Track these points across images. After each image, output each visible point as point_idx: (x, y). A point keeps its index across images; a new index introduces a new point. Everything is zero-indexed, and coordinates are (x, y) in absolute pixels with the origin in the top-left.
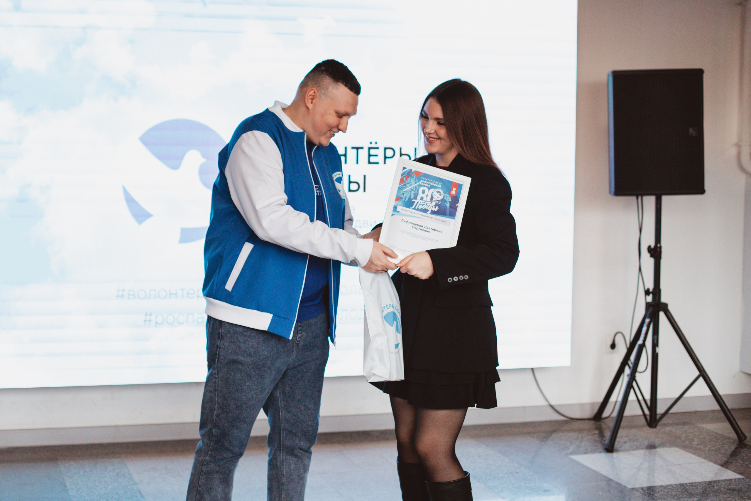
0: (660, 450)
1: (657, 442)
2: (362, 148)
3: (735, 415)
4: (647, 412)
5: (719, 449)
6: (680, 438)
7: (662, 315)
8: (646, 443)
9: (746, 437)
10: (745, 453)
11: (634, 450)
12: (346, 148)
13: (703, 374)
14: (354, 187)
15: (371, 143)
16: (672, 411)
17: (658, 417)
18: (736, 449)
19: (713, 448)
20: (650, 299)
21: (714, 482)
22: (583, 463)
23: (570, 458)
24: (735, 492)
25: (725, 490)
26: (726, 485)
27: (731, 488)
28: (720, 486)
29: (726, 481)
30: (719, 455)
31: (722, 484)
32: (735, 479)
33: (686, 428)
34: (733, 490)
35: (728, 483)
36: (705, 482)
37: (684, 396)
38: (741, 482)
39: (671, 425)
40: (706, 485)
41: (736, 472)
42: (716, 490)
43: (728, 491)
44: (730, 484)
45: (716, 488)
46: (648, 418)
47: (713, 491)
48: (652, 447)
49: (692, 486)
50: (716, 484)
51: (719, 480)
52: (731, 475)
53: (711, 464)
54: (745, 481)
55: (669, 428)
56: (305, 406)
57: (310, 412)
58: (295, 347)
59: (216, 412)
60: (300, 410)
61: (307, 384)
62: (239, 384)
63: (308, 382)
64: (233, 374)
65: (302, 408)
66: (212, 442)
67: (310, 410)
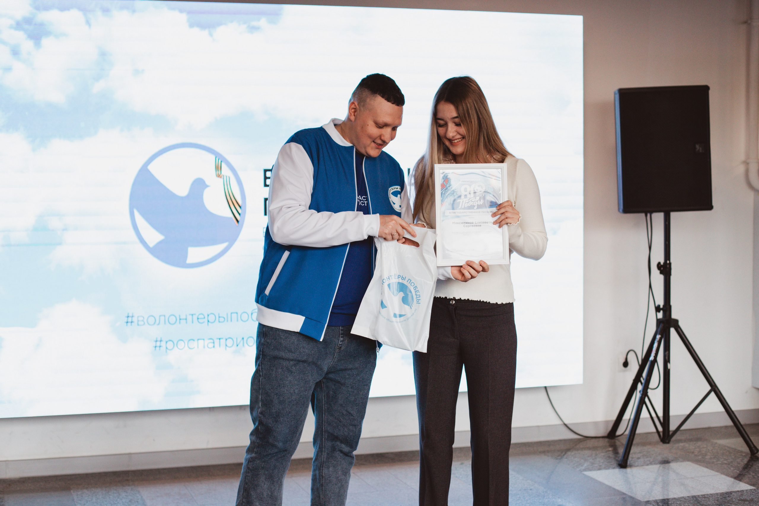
0: (673, 465)
1: (671, 458)
3: (748, 430)
4: (660, 429)
5: (732, 462)
6: (693, 453)
7: (672, 330)
8: (660, 458)
9: (757, 451)
10: (757, 466)
11: (648, 465)
13: (714, 388)
16: (684, 427)
17: (671, 433)
18: (749, 461)
19: (725, 462)
20: (660, 315)
21: (727, 493)
22: (597, 479)
23: (584, 474)
24: (747, 503)
25: (737, 501)
26: (738, 496)
27: (743, 499)
28: (732, 497)
29: (737, 492)
30: (732, 469)
31: (734, 495)
32: (747, 490)
33: (699, 443)
34: (745, 500)
35: (740, 494)
36: (717, 494)
37: (696, 412)
38: (753, 492)
39: (685, 441)
40: (719, 496)
41: (748, 483)
42: (728, 501)
43: (740, 502)
44: (742, 495)
45: (728, 499)
46: (661, 434)
47: (725, 502)
48: (666, 462)
49: (705, 497)
50: (728, 496)
51: (731, 492)
52: (743, 486)
53: (723, 476)
54: (757, 492)
55: (681, 445)
56: (347, 411)
57: (352, 417)
58: (337, 350)
59: (260, 409)
60: (343, 414)
61: (350, 390)
62: (280, 379)
63: (352, 388)
64: (275, 369)
65: (345, 413)
66: (258, 439)
67: (352, 416)
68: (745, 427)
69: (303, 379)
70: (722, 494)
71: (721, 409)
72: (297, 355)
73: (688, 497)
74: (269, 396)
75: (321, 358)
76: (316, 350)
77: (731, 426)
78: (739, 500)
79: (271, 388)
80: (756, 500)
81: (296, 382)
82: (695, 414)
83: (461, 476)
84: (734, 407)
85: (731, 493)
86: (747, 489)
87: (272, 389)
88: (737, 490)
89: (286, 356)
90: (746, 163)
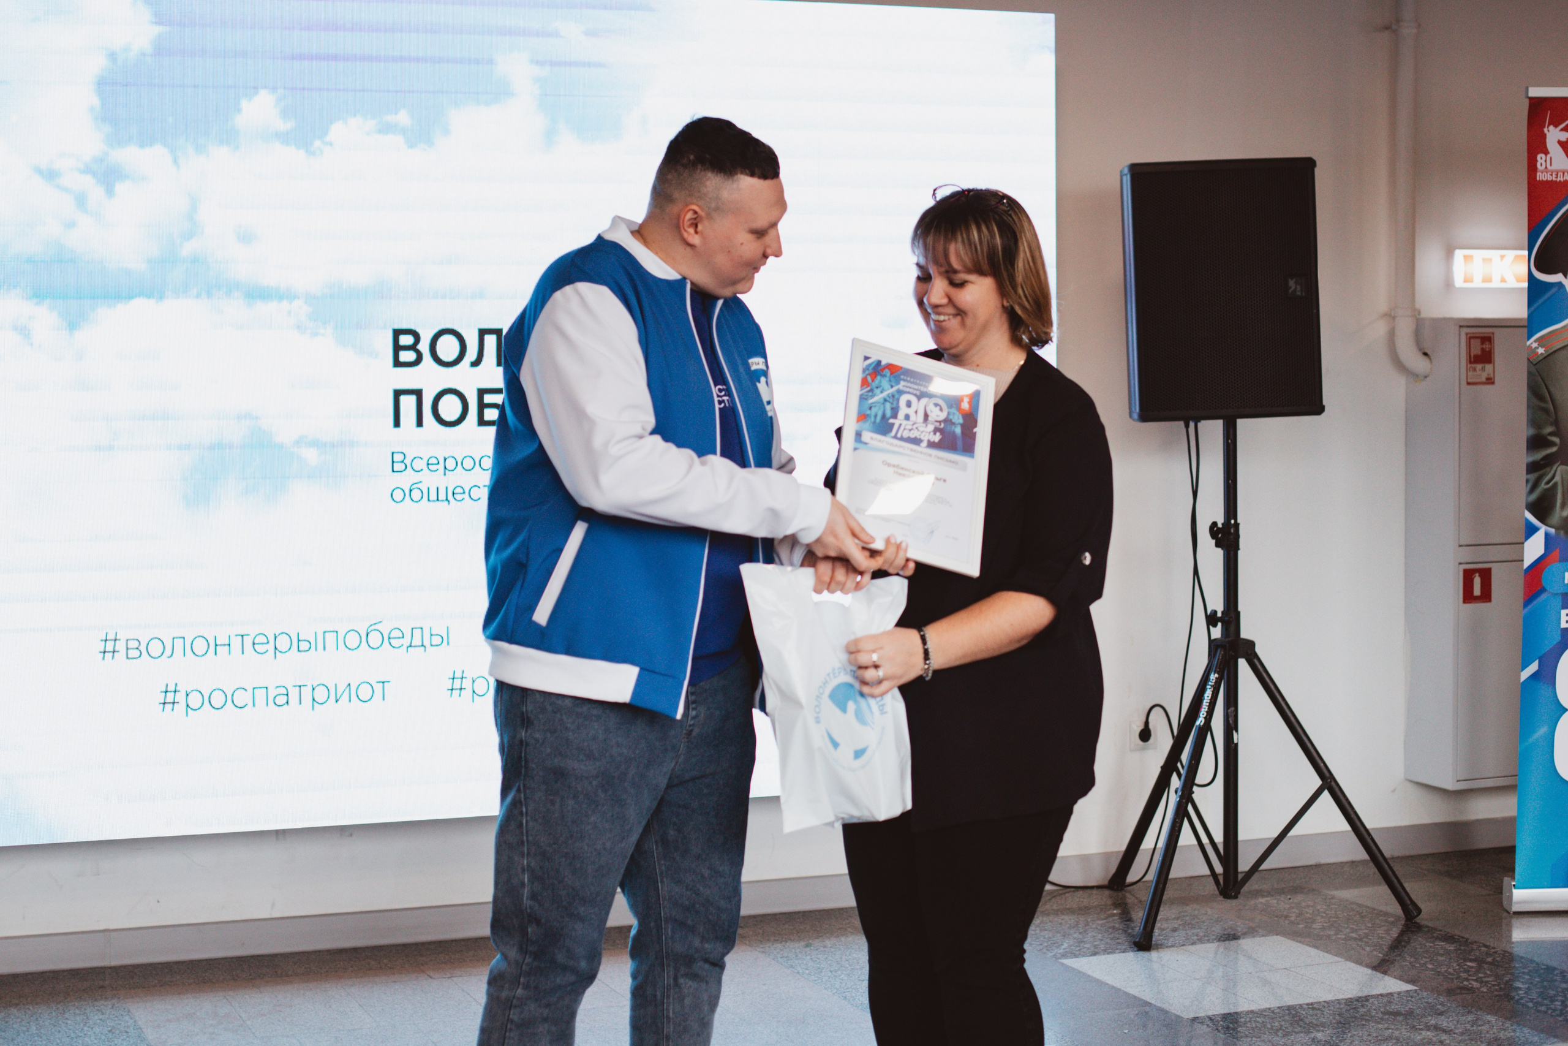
0: (1246, 943)
1: (1240, 926)
3: (1399, 868)
4: (1218, 868)
5: (1367, 935)
6: (1286, 917)
7: (1242, 664)
8: (1217, 929)
9: (1419, 911)
10: (1419, 942)
11: (1193, 943)
13: (1329, 783)
17: (1240, 877)
18: (1402, 934)
19: (1354, 935)
20: (1217, 632)
21: (1358, 999)
22: (1090, 973)
23: (1063, 964)
24: (1400, 1018)
25: (1380, 1015)
26: (1381, 1005)
27: (1391, 1010)
28: (1369, 1007)
29: (1380, 997)
30: (1368, 949)
31: (1373, 1003)
32: (1399, 993)
33: (1299, 898)
34: (1395, 1014)
35: (1385, 1000)
36: (1339, 1001)
37: (1294, 832)
38: (1412, 997)
39: (1269, 893)
40: (1342, 1006)
41: (1401, 978)
42: (1362, 1015)
43: (1386, 1017)
44: (1390, 1002)
45: (1362, 1010)
46: (1221, 879)
47: (1355, 1017)
48: (1230, 937)
49: (1313, 1009)
50: (1360, 1004)
51: (1366, 996)
52: (1391, 985)
53: (1350, 965)
54: (1420, 996)
55: (1263, 900)
58: (684, 738)
59: (526, 890)
66: (528, 956)
68: (1393, 863)
70: (1349, 1001)
71: (1345, 826)
73: (1278, 1008)
77: (1362, 862)
78: (1384, 1013)
80: (1418, 1012)
82: (1290, 837)
83: (807, 972)
84: (1371, 822)
85: (1367, 998)
86: (1399, 990)
88: (1378, 993)
90: (1390, 316)
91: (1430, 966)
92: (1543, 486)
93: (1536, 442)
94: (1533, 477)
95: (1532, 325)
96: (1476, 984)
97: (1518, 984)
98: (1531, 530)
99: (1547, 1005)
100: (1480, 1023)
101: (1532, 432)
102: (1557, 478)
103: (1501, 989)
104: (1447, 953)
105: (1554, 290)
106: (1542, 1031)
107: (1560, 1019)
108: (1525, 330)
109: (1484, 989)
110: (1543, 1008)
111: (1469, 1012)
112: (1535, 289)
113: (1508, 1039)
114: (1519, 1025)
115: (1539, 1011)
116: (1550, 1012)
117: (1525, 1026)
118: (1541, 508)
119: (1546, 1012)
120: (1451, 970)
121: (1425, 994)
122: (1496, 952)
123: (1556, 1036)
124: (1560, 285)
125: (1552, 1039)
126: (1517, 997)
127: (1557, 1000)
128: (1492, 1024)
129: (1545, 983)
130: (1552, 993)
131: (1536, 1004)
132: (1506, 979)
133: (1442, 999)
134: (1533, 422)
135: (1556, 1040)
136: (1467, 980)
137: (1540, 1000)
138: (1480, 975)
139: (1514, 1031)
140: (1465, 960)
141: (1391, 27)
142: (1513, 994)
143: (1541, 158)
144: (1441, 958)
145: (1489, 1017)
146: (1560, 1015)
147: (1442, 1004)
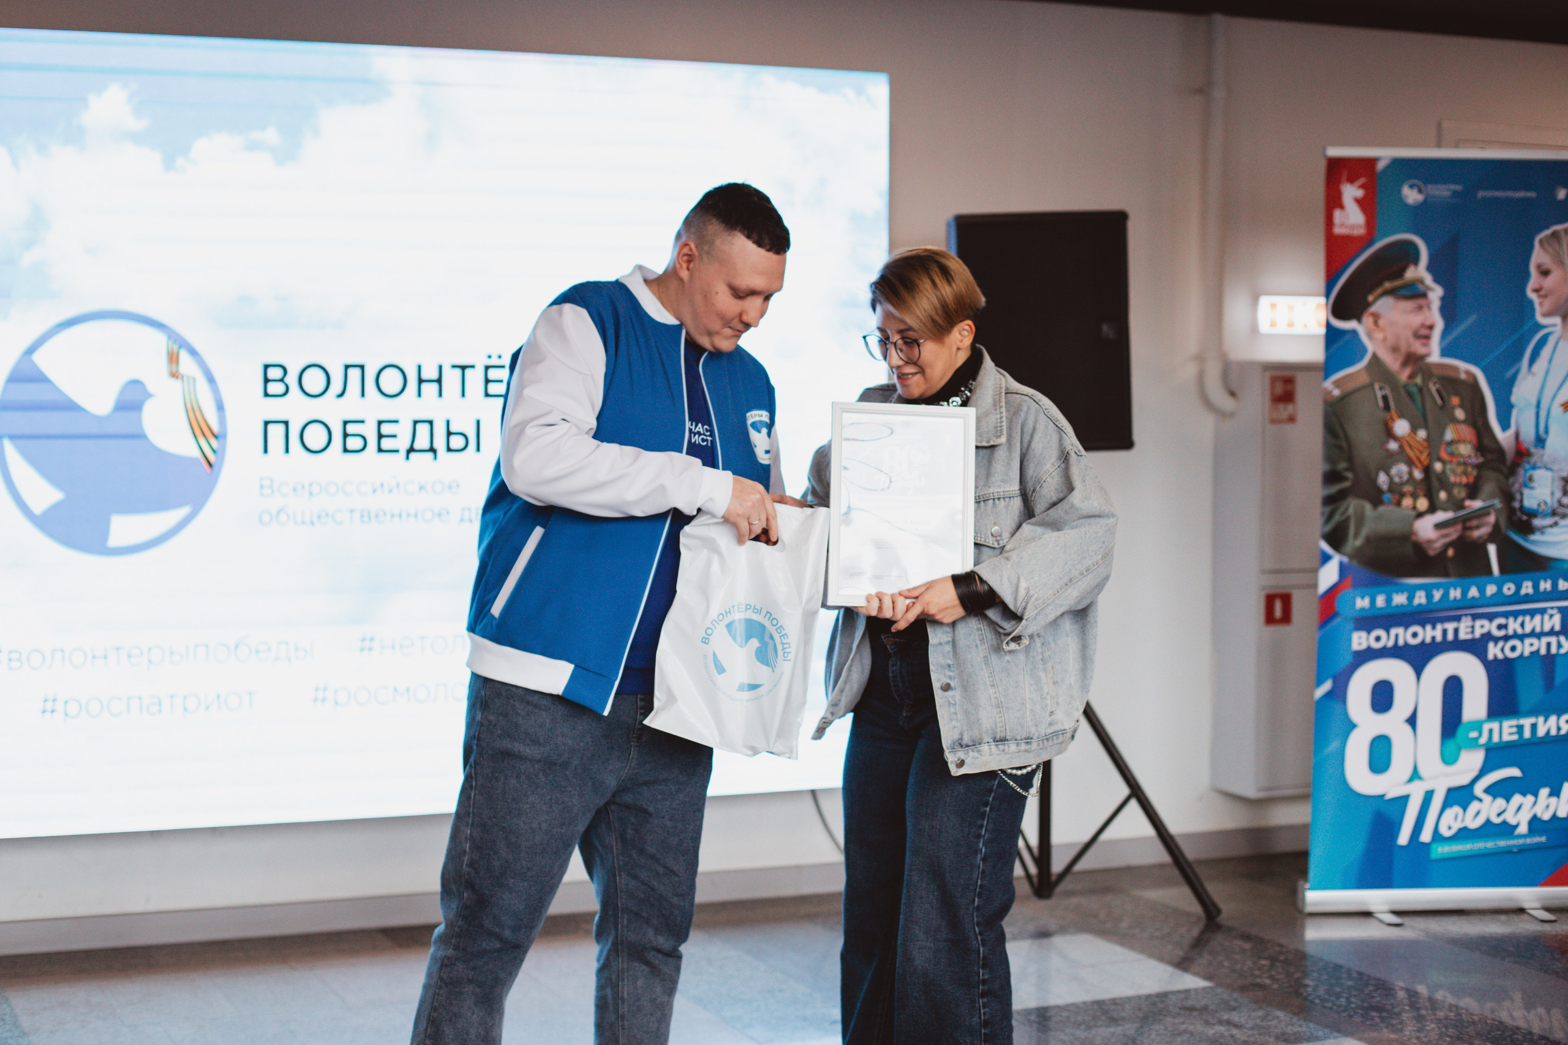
0: (1058, 941)
1: (1052, 924)
2: (473, 367)
3: (1202, 873)
4: (1033, 869)
5: (1169, 934)
6: (1095, 916)
8: (1031, 927)
9: (1219, 911)
10: (1218, 941)
12: (440, 367)
13: (1136, 792)
14: (457, 442)
15: (490, 357)
16: (1079, 867)
17: (1054, 878)
18: (1203, 933)
19: (1157, 934)
21: (1158, 995)
24: (1195, 1013)
25: (1177, 1011)
26: (1178, 1001)
27: (1187, 1006)
28: (1167, 1002)
29: (1178, 993)
30: (1170, 947)
31: (1171, 999)
32: (1196, 990)
33: (1109, 898)
34: (1191, 1009)
35: (1183, 996)
36: (1139, 997)
37: (1104, 836)
38: (1208, 993)
39: (1083, 893)
40: (1142, 1002)
41: (1199, 975)
42: (1161, 1011)
43: (1182, 1012)
44: (1187, 999)
45: (1160, 1005)
46: (1035, 880)
47: (1154, 1013)
48: (1043, 934)
49: (1116, 1004)
50: (1159, 1000)
51: (1165, 993)
52: (1191, 982)
53: (1153, 963)
54: (1215, 992)
55: (1074, 901)
56: (665, 867)
57: (676, 879)
58: (634, 742)
59: (467, 857)
60: (657, 873)
61: (668, 823)
62: (514, 799)
63: (671, 819)
64: (502, 778)
65: (661, 870)
66: (461, 919)
67: (677, 875)
68: (1195, 866)
69: (560, 802)
70: (1148, 997)
71: (1150, 830)
72: (550, 750)
73: (1084, 1003)
74: (488, 831)
75: (599, 756)
76: (589, 740)
77: (1166, 865)
78: (1181, 1009)
79: (492, 816)
80: (1212, 1007)
81: (544, 808)
82: (1103, 842)
84: (1174, 827)
86: (1197, 986)
87: (495, 817)
88: (1177, 989)
89: (526, 751)
90: (1200, 359)
91: (1226, 964)
92: (1337, 518)
93: (1331, 477)
94: (1328, 509)
95: (1328, 367)
96: (1268, 981)
97: (1308, 982)
98: (1325, 558)
99: (1333, 1001)
100: (1270, 1018)
101: (1327, 467)
102: (1351, 511)
103: (1291, 986)
104: (1243, 951)
105: (1347, 337)
106: (1326, 1026)
107: (1344, 1014)
108: (1321, 374)
109: (1275, 986)
110: (1329, 1005)
111: (1260, 1008)
112: (1332, 336)
113: (1295, 1033)
114: (1305, 1020)
115: (1324, 1007)
116: (1335, 1007)
117: (1311, 1021)
118: (1336, 538)
119: (1331, 1008)
120: (1245, 968)
121: (1219, 990)
122: (1287, 952)
123: (1339, 1031)
124: (1354, 332)
125: (1336, 1034)
126: (1305, 994)
127: (1342, 997)
128: (1282, 1020)
129: (1333, 981)
130: (1338, 989)
131: (1323, 1000)
132: (1297, 975)
133: (1235, 995)
134: (1329, 458)
135: (1339, 1035)
136: (1260, 977)
137: (1327, 997)
138: (1273, 973)
139: (1301, 1026)
140: (1260, 958)
141: (1203, 90)
142: (1302, 990)
143: (1337, 214)
144: (1237, 957)
145: (1279, 1013)
146: (1344, 1011)
147: (1236, 1000)
